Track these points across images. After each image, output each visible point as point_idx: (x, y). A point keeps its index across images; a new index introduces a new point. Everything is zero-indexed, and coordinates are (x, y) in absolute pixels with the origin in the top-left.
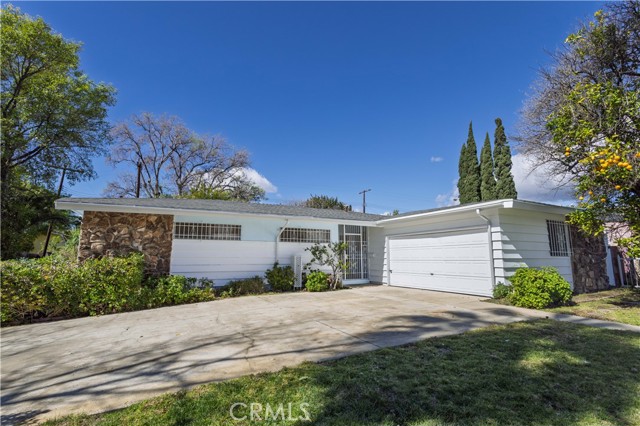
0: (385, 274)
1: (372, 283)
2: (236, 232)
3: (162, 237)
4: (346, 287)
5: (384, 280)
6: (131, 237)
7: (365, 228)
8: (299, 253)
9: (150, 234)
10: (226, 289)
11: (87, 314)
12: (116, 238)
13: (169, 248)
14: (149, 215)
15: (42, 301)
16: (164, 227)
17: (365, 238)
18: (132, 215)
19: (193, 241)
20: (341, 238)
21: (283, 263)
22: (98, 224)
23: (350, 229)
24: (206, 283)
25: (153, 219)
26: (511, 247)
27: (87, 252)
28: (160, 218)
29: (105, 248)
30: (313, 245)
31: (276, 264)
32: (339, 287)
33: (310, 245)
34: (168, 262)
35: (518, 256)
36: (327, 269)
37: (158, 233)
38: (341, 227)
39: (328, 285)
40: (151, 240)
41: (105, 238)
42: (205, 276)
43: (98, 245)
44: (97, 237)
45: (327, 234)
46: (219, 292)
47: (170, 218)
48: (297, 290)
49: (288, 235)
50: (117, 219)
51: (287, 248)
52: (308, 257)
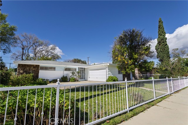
0: (88, 78)
1: (85, 80)
2: (54, 69)
3: (37, 70)
4: (79, 81)
5: (88, 80)
6: (30, 70)
7: (84, 68)
8: (69, 74)
9: (34, 69)
10: (52, 81)
12: (26, 70)
13: (38, 72)
16: (37, 67)
17: (84, 70)
18: (30, 65)
19: (44, 71)
20: (79, 70)
21: (65, 76)
22: (22, 67)
23: (81, 68)
25: (35, 66)
26: (110, 72)
27: (19, 73)
28: (36, 65)
30: (72, 72)
31: (64, 76)
32: (78, 81)
33: (71, 72)
34: (38, 75)
35: (111, 74)
36: (75, 77)
37: (36, 69)
38: (79, 68)
39: (75, 80)
40: (34, 70)
41: (23, 70)
42: (47, 79)
43: (22, 71)
45: (76, 69)
46: (50, 82)
47: (39, 65)
48: (68, 82)
49: (67, 69)
50: (26, 66)
51: (66, 72)
52: (71, 74)
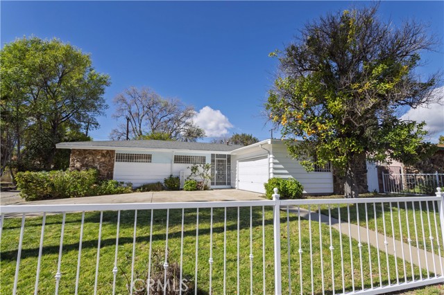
0: (236, 182)
1: (232, 188)
2: (148, 158)
3: (109, 161)
4: (212, 190)
5: (236, 186)
6: (94, 162)
7: (229, 156)
8: (183, 170)
9: (103, 160)
10: (140, 188)
11: (69, 197)
12: (87, 161)
13: (113, 165)
14: (102, 150)
15: (49, 190)
16: (110, 156)
17: (229, 161)
18: (94, 150)
19: (127, 163)
20: (213, 161)
21: (175, 175)
22: (78, 155)
23: (218, 156)
24: (130, 184)
25: (104, 152)
27: (73, 168)
28: (108, 151)
29: (81, 166)
30: (192, 165)
31: (171, 175)
32: (206, 189)
34: (112, 174)
35: (286, 172)
36: (199, 179)
37: (107, 159)
38: (213, 155)
39: (197, 187)
40: (104, 162)
41: (81, 161)
42: (130, 181)
43: (78, 165)
44: (78, 161)
45: (203, 159)
46: (134, 190)
47: (113, 151)
48: (181, 190)
49: (178, 159)
50: (87, 152)
51: (178, 167)
52: (189, 172)
